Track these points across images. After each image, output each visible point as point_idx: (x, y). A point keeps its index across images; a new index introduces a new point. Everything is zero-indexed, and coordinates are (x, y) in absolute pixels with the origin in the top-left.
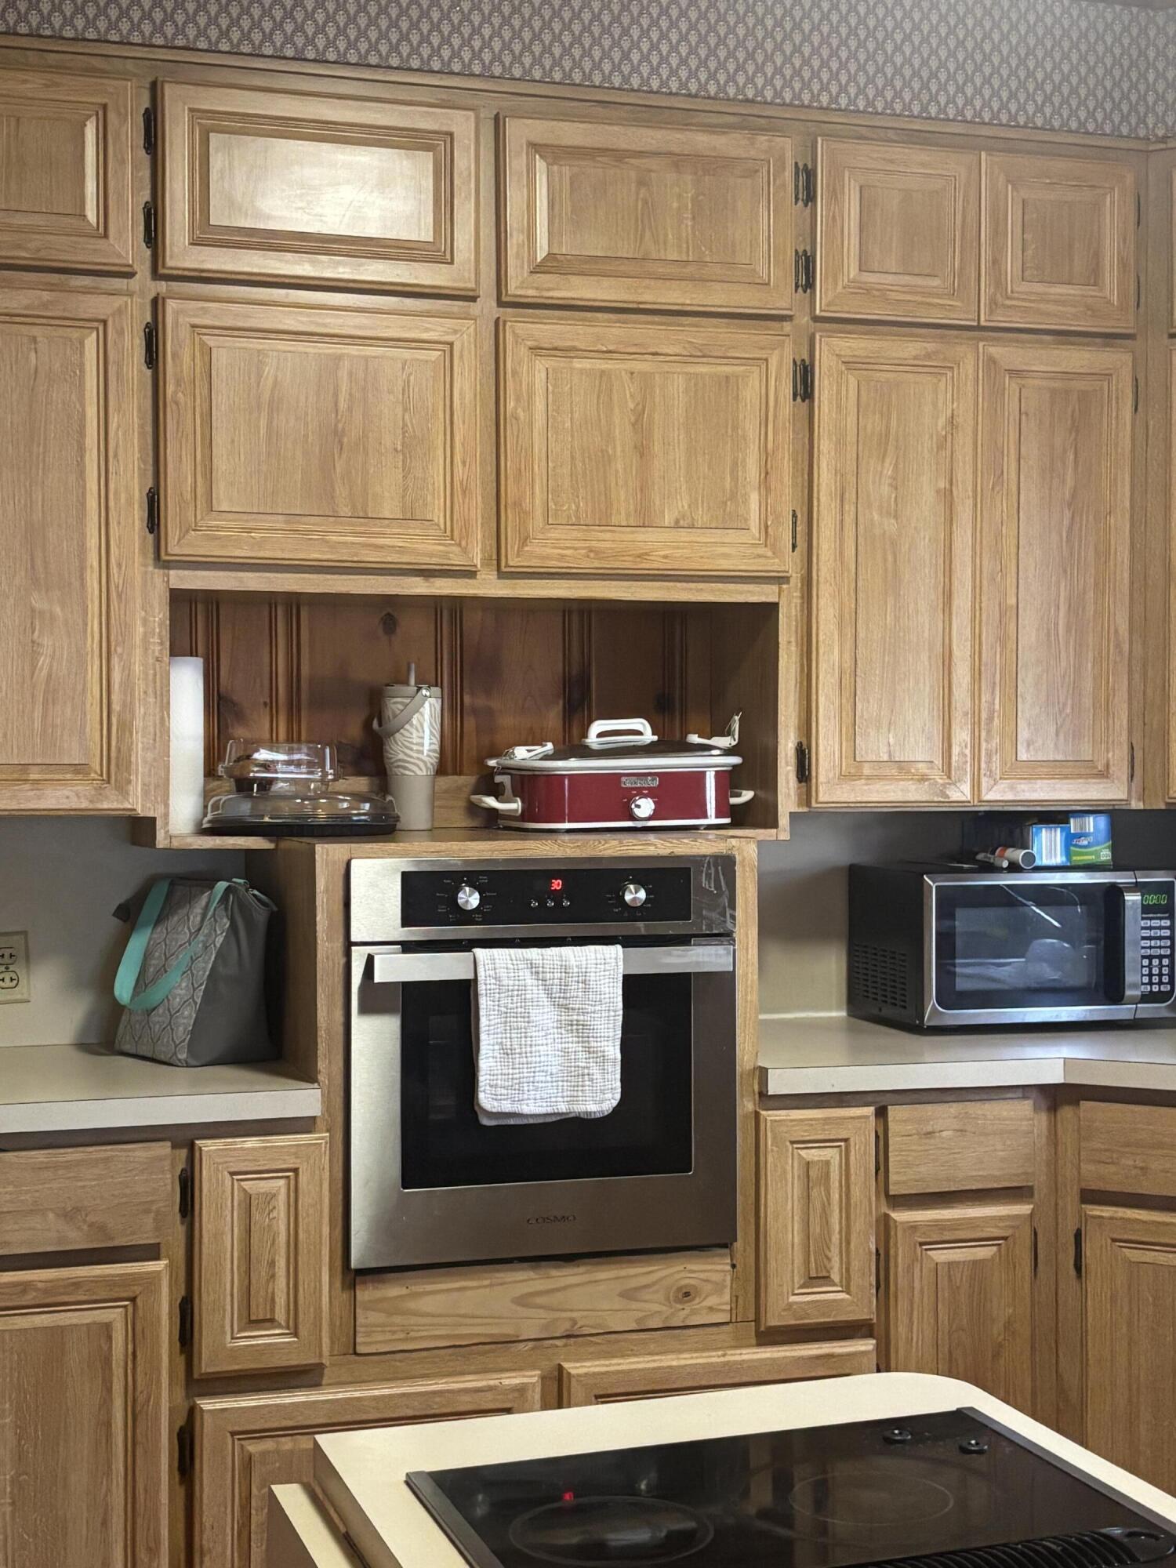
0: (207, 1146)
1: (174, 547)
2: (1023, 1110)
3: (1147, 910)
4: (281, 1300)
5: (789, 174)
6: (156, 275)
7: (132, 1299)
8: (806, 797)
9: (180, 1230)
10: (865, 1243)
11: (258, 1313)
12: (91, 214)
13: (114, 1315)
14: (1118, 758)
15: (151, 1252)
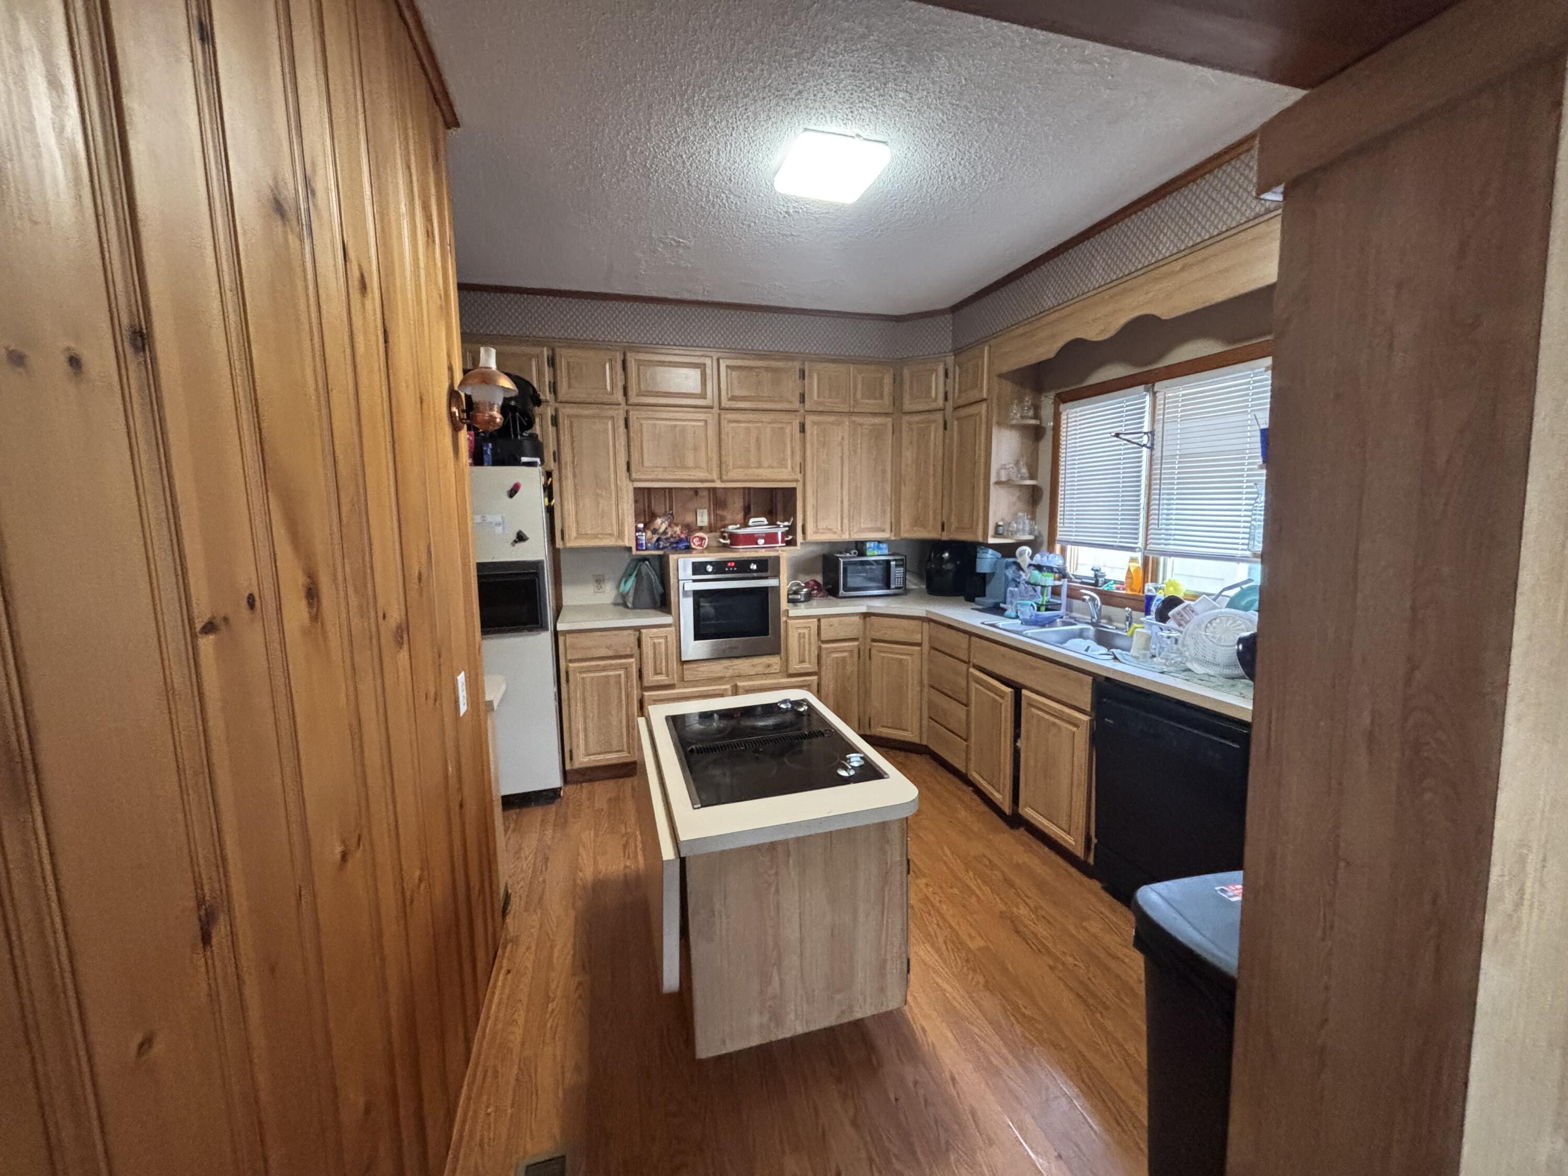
0: (643, 631)
1: (634, 476)
2: (857, 619)
3: (897, 566)
4: (664, 669)
5: (798, 371)
6: (627, 404)
7: (626, 668)
8: (804, 538)
9: (638, 651)
10: (815, 652)
11: (658, 671)
12: (609, 388)
13: (622, 672)
14: (888, 526)
15: (631, 656)
